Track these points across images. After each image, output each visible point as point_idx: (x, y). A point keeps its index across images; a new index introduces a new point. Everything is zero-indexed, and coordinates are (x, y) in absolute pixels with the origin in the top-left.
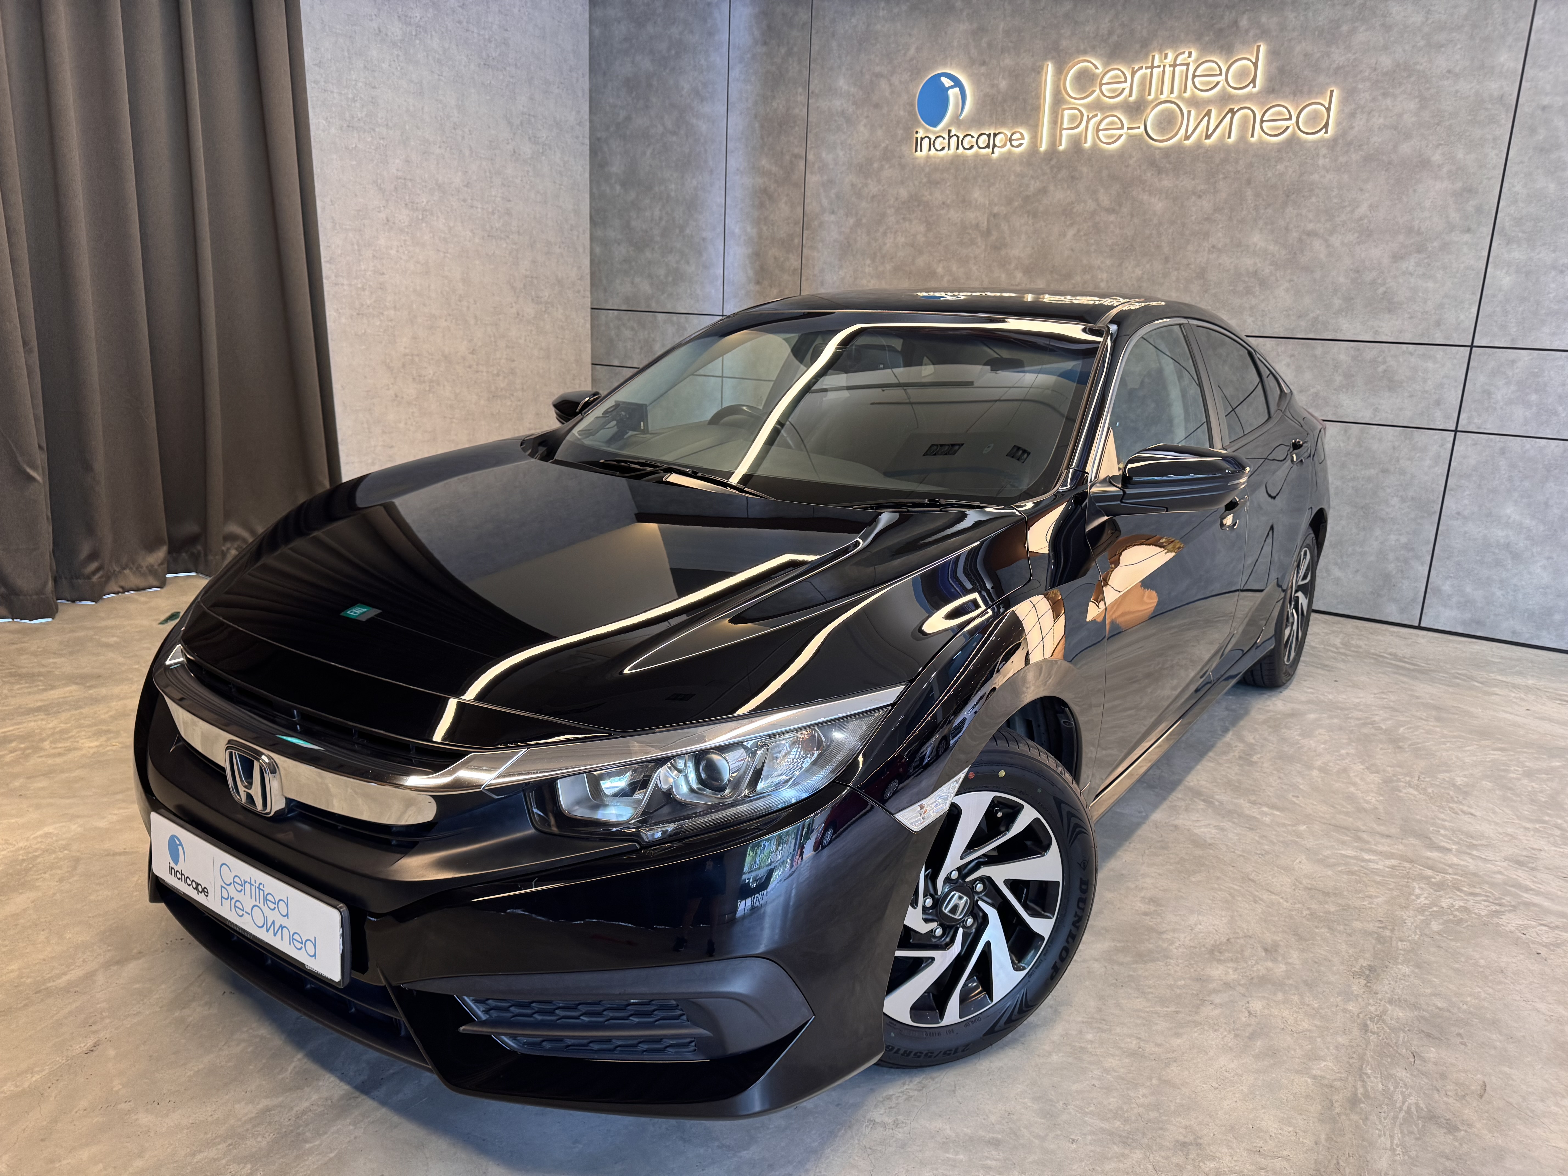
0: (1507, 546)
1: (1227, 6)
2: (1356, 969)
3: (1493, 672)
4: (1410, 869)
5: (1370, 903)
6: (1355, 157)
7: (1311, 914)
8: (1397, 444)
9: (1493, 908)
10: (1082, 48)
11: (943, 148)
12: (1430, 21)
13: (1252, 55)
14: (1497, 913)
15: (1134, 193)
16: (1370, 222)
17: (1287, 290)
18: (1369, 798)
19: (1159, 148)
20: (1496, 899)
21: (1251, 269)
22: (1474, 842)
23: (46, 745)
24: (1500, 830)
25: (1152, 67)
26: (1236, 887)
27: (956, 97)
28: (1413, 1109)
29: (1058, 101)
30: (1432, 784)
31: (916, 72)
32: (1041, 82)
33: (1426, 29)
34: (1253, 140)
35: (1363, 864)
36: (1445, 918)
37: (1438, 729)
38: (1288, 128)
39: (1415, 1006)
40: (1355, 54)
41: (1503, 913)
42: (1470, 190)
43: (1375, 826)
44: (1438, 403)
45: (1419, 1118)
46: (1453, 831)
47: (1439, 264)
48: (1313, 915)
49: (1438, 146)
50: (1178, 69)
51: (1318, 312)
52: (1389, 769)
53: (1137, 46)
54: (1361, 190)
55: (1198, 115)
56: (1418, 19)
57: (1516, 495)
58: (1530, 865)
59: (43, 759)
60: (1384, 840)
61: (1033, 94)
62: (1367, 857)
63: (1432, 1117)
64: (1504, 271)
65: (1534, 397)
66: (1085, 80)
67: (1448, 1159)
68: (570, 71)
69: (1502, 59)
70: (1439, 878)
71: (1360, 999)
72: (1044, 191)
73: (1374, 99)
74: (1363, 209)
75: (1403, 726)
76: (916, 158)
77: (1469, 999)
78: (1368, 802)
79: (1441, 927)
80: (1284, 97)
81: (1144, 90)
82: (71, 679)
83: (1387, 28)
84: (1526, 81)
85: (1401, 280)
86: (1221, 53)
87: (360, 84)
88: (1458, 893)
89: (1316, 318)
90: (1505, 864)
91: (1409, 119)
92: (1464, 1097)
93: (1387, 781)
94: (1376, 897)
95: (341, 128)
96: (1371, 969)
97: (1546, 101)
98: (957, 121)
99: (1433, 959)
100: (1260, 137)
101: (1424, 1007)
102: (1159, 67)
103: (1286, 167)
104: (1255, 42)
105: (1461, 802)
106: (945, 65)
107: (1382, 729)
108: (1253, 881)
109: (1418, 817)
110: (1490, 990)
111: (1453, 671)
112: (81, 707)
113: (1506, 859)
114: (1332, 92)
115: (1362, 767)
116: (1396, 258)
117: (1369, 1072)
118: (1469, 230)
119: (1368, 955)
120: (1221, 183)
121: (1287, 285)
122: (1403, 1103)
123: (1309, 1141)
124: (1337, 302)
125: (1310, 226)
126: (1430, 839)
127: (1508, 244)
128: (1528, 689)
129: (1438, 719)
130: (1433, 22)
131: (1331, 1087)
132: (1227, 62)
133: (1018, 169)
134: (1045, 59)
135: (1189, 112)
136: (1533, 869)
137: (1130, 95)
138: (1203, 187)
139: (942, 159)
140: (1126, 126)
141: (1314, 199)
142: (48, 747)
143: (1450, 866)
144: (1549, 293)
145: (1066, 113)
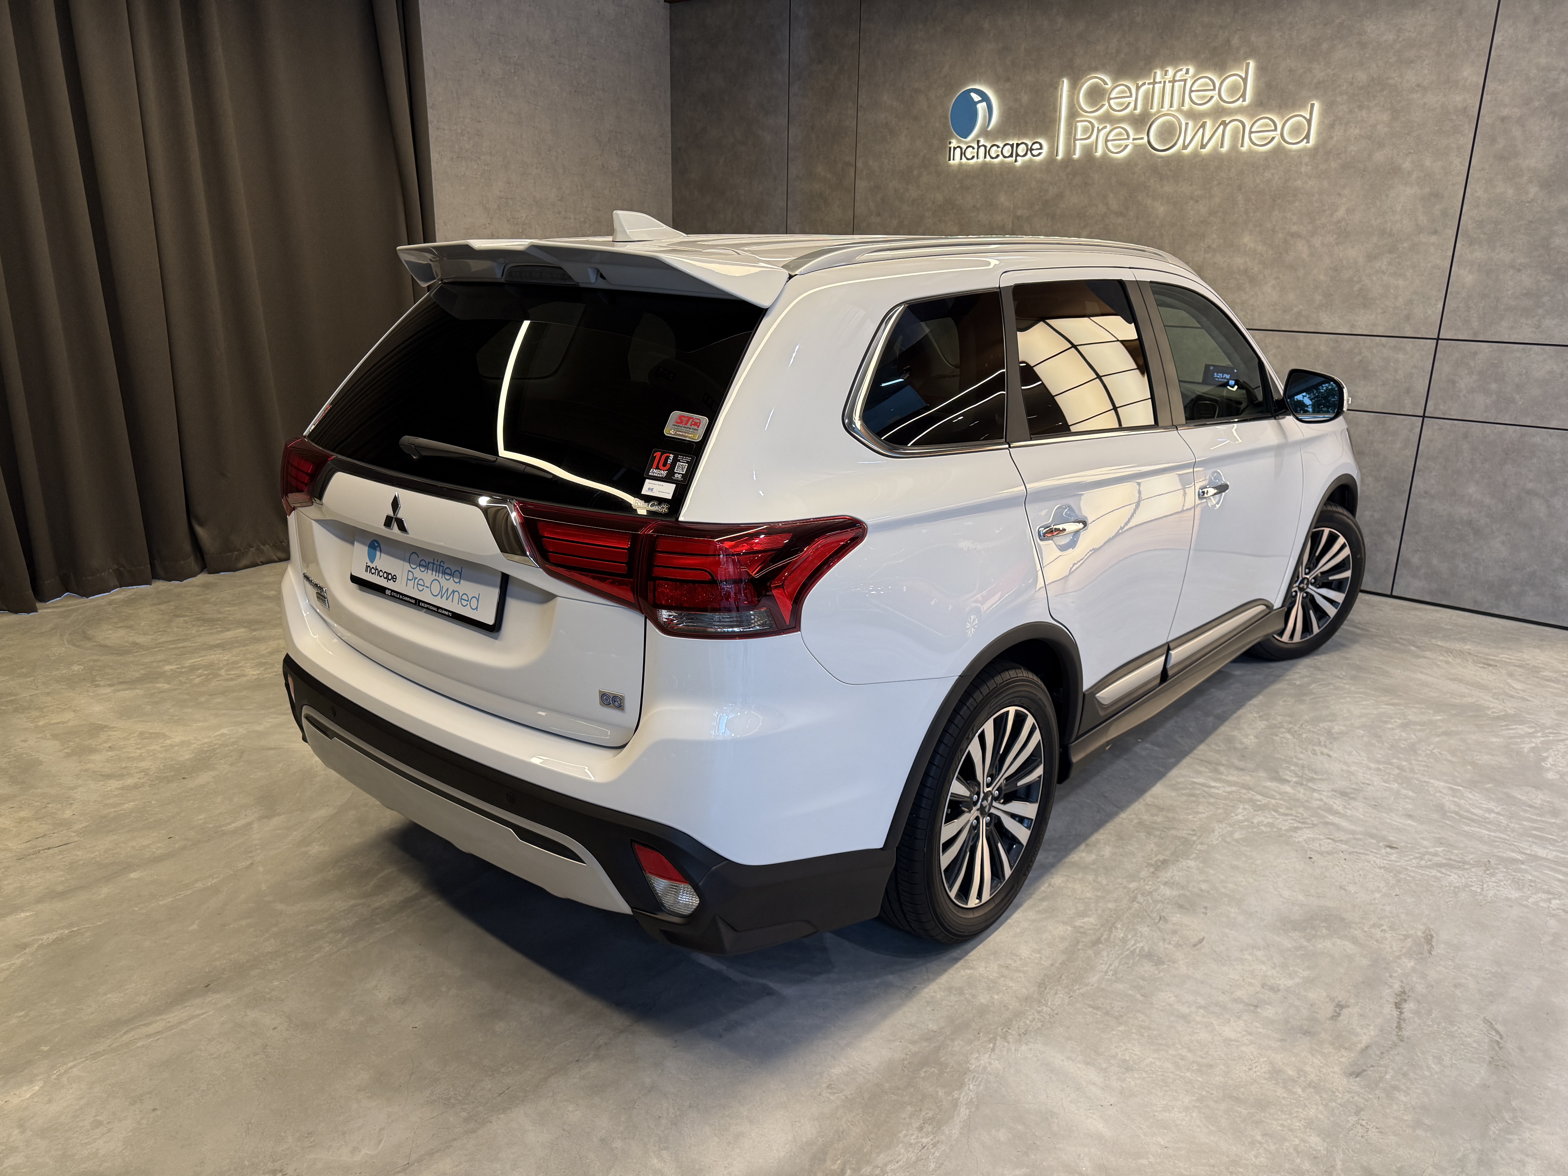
0: (1470, 523)
1: (1221, 27)
2: (1153, 862)
3: (1435, 638)
4: (1245, 794)
5: (1194, 817)
6: (1333, 165)
7: (1139, 823)
8: (1371, 428)
9: (1295, 825)
10: (1094, 65)
11: (973, 157)
12: (1401, 39)
13: (1242, 70)
14: (1296, 829)
15: (1140, 198)
16: (1347, 224)
17: (1274, 287)
18: (1245, 740)
19: (1161, 157)
20: (1302, 819)
21: (1242, 267)
22: (1315, 777)
23: (223, 672)
24: (1345, 768)
25: (1154, 83)
26: (1089, 801)
27: (985, 110)
28: (1138, 951)
29: (1073, 115)
30: (1309, 731)
31: (951, 88)
32: (1057, 97)
33: (1398, 46)
34: (1244, 149)
35: (1206, 789)
36: (1250, 830)
37: (1347, 686)
38: (1273, 138)
39: (1183, 888)
40: (1334, 69)
41: (1301, 828)
42: (1437, 196)
43: (1236, 762)
44: (1408, 391)
45: (1139, 955)
46: (1303, 767)
47: (1409, 263)
48: (1141, 823)
49: (1407, 155)
50: (1176, 84)
51: (1301, 307)
52: (1279, 718)
53: (1142, 63)
54: (1339, 195)
55: (1195, 127)
56: (1390, 37)
57: (1477, 476)
58: (1352, 795)
59: (221, 682)
60: (1236, 772)
61: (1051, 107)
62: (1213, 784)
63: (1149, 956)
64: (1467, 270)
65: (1494, 386)
66: (1097, 95)
67: (1143, 979)
68: (653, 89)
69: (1465, 74)
70: (1265, 801)
71: (1142, 881)
72: (1060, 196)
73: (1351, 112)
74: (1341, 213)
75: (1315, 682)
76: (950, 166)
77: (1231, 885)
78: (1241, 743)
79: (1241, 836)
80: (1270, 110)
81: (1148, 103)
82: (240, 623)
83: (1363, 45)
84: (1487, 94)
85: (1374, 278)
86: (1215, 69)
87: (467, 120)
88: (1273, 813)
89: (1299, 313)
90: (1330, 794)
91: (1382, 130)
92: (1181, 945)
93: (1271, 727)
94: (1202, 813)
95: (452, 159)
96: (1164, 862)
97: (1505, 112)
98: (985, 133)
99: (1219, 857)
100: (1250, 147)
101: (1190, 888)
102: (1160, 82)
103: (1273, 174)
104: (1246, 59)
105: (1325, 746)
106: (974, 81)
107: (1295, 684)
108: (1105, 797)
109: (1279, 756)
110: (1252, 881)
111: (1398, 636)
112: (246, 645)
113: (1333, 790)
114: (1313, 105)
115: (1255, 715)
116: (1371, 258)
117: (1119, 926)
118: (1435, 232)
119: (1168, 853)
120: (1215, 189)
121: (1274, 282)
122: (1133, 946)
123: (1046, 963)
124: (1318, 298)
125: (1294, 229)
126: (1278, 773)
127: (1470, 245)
128: (1461, 653)
129: (1353, 678)
130: (1403, 40)
131: (1084, 933)
132: (1220, 77)
133: (1039, 176)
134: (1061, 76)
135: (1187, 124)
136: (1353, 799)
137: (1135, 108)
138: (1199, 192)
139: (972, 166)
140: (1132, 137)
141: (1297, 204)
142: (224, 674)
143: (1280, 794)
144: (1508, 290)
145: (1079, 124)
